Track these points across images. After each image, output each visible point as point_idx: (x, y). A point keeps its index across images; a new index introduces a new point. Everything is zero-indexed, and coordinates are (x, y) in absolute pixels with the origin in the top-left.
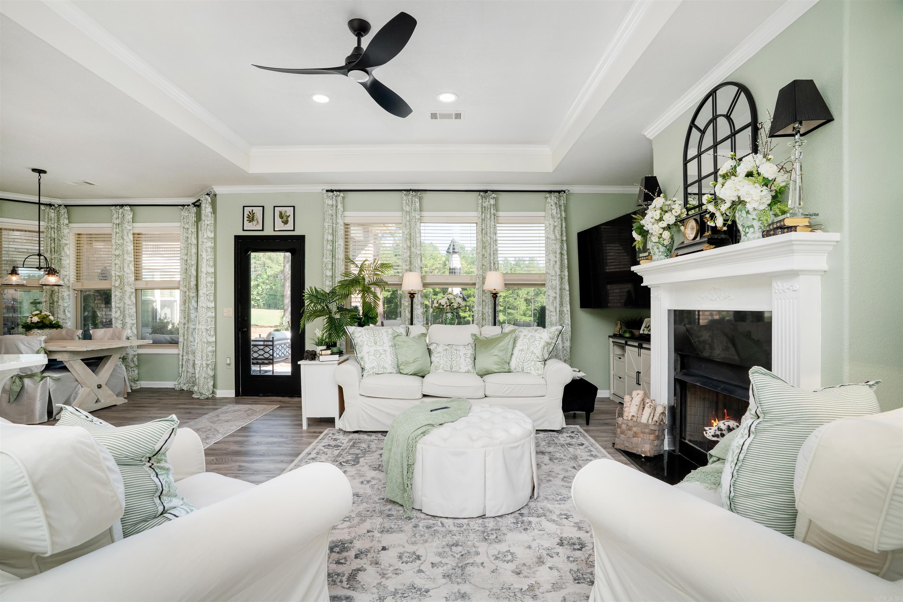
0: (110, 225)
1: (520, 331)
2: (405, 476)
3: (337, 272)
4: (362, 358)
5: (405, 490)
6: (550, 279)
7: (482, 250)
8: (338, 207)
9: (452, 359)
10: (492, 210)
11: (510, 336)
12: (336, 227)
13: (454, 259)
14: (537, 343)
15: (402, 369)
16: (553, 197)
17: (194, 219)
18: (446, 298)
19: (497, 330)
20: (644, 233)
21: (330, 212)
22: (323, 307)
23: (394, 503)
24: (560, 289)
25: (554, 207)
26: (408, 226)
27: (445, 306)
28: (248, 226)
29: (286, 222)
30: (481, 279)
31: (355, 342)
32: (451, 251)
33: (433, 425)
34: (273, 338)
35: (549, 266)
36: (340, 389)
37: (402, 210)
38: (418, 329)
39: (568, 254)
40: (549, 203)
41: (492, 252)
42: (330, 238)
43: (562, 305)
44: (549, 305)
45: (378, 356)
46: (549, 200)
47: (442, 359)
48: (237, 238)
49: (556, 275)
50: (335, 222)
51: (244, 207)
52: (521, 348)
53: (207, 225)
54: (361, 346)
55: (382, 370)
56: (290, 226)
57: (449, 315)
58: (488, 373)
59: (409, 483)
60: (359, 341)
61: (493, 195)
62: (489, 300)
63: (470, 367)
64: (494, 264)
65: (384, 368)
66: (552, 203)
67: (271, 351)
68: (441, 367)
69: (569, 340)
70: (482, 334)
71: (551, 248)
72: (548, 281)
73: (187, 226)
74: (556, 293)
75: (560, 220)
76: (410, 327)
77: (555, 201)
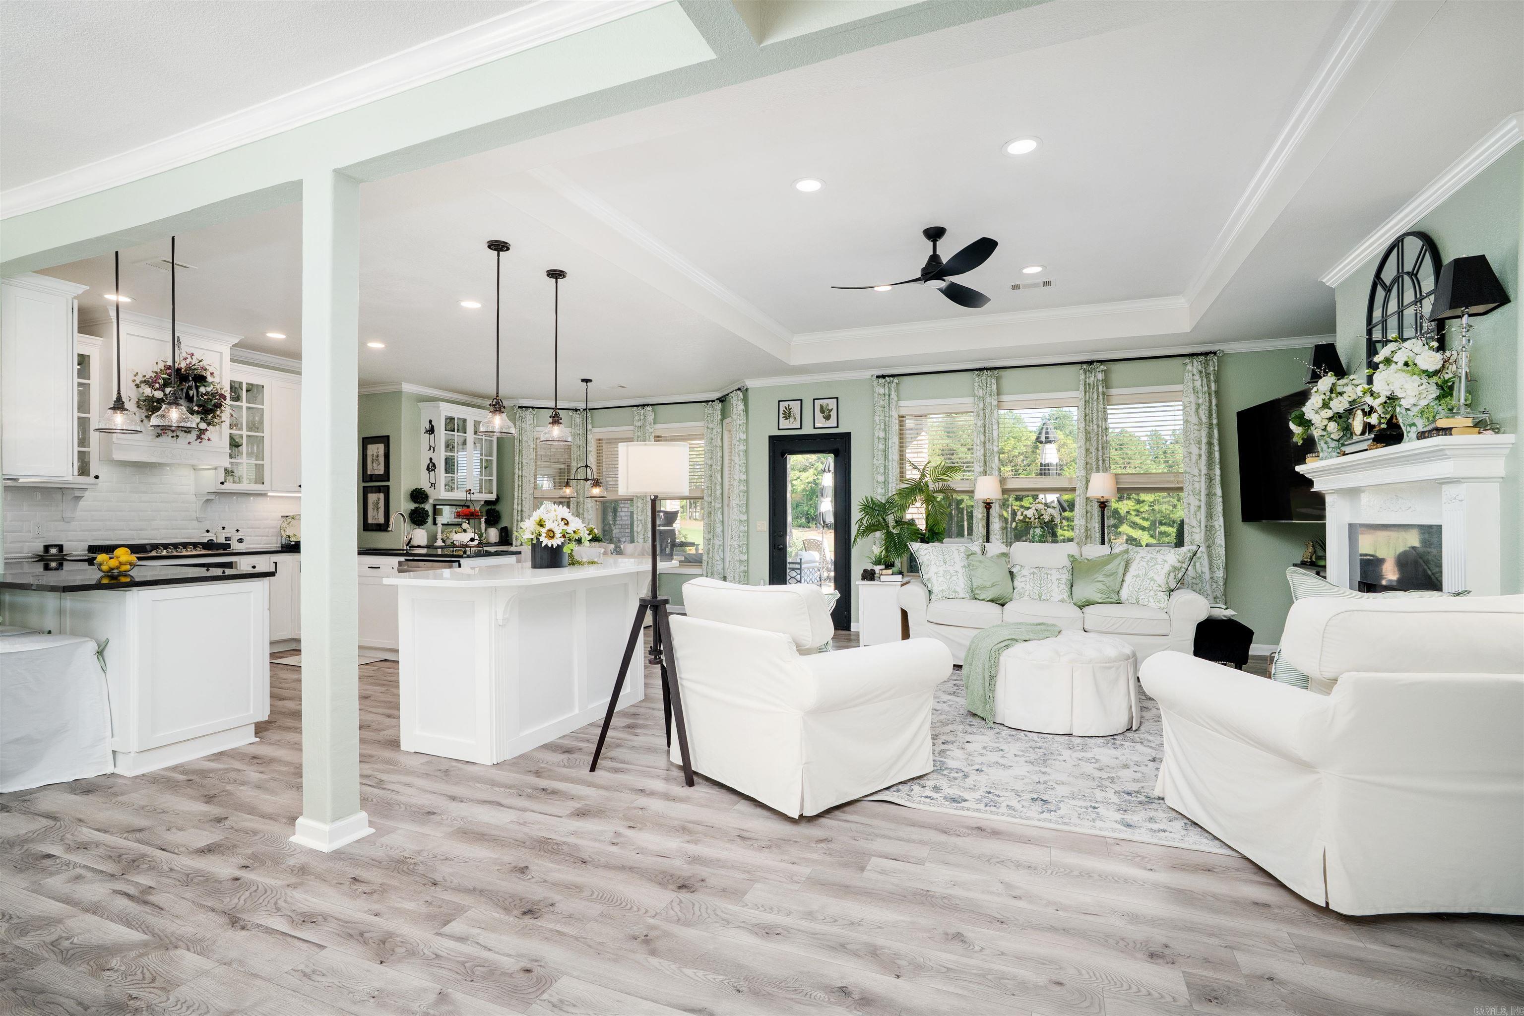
0: (631, 428)
1: (1137, 552)
2: (987, 688)
3: (890, 476)
4: (929, 580)
5: (986, 702)
6: (1191, 480)
7: (1085, 444)
8: (892, 397)
9: (1041, 584)
10: (1100, 388)
11: (1120, 558)
12: (889, 421)
13: (1047, 451)
14: (1158, 567)
15: (977, 594)
16: (1195, 363)
17: (720, 417)
18: (1034, 508)
19: (1105, 550)
20: (1306, 423)
21: (882, 403)
22: (879, 521)
23: (975, 715)
24: (1207, 495)
25: (1197, 377)
26: (982, 416)
27: (1032, 519)
28: (784, 424)
29: (828, 418)
30: (1084, 483)
31: (920, 561)
32: (1043, 439)
33: (1017, 640)
34: (801, 559)
35: (1189, 462)
36: (904, 614)
37: (974, 395)
38: (996, 546)
39: (1220, 444)
40: (1189, 371)
41: (1100, 446)
42: (882, 435)
43: (1211, 518)
44: (1189, 518)
45: (948, 577)
46: (1189, 367)
47: (1028, 585)
48: (772, 438)
49: (1200, 475)
50: (887, 415)
51: (779, 401)
52: (1136, 573)
53: (740, 425)
54: (928, 566)
55: (954, 594)
56: (832, 422)
57: (1038, 531)
58: (1089, 603)
59: (991, 695)
60: (925, 560)
61: (1102, 367)
62: (1096, 511)
63: (1066, 595)
64: (1104, 461)
65: (955, 592)
66: (1195, 371)
67: (799, 576)
68: (1027, 594)
69: (1221, 568)
70: (1084, 556)
71: (1192, 436)
72: (1188, 484)
73: (711, 426)
74: (1200, 501)
75: (1207, 395)
76: (986, 544)
77: (1200, 367)
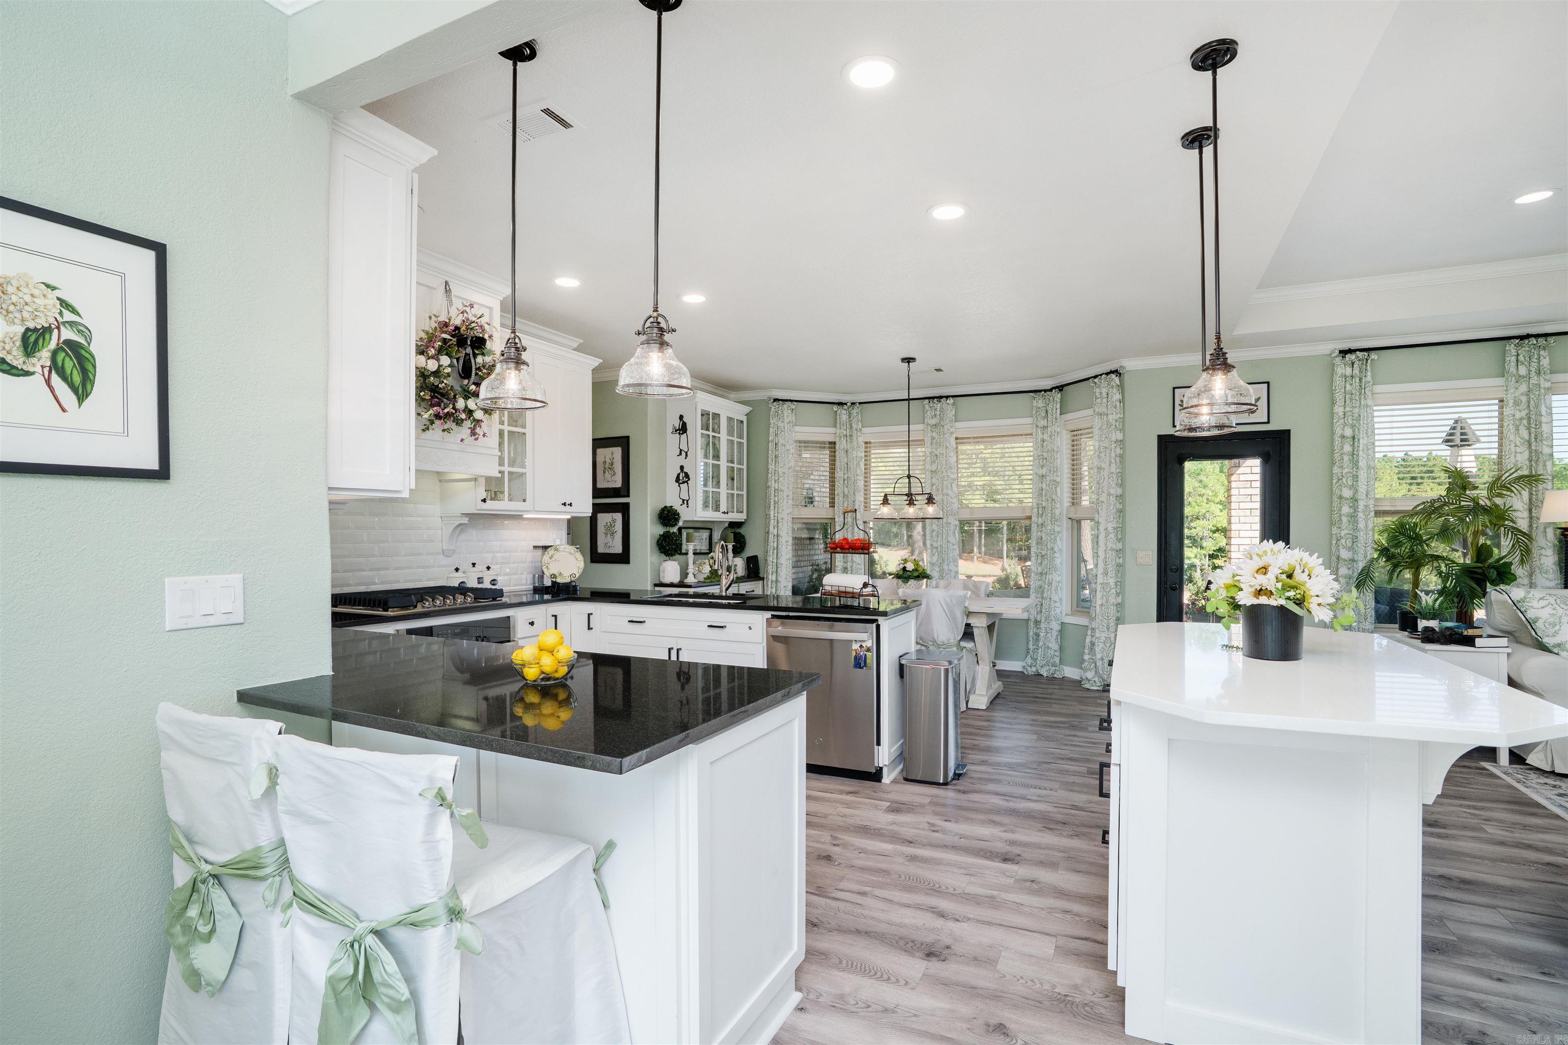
3: (1361, 490)
12: (1359, 413)
17: (1059, 411)
26: (1524, 405)
29: (1252, 410)
42: (1349, 432)
48: (1165, 440)
51: (1174, 388)
56: (1259, 416)
